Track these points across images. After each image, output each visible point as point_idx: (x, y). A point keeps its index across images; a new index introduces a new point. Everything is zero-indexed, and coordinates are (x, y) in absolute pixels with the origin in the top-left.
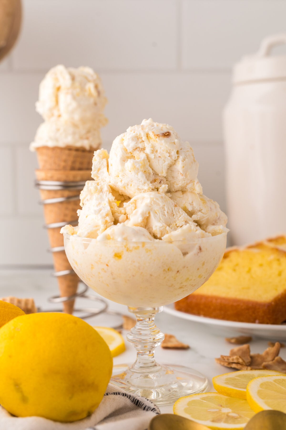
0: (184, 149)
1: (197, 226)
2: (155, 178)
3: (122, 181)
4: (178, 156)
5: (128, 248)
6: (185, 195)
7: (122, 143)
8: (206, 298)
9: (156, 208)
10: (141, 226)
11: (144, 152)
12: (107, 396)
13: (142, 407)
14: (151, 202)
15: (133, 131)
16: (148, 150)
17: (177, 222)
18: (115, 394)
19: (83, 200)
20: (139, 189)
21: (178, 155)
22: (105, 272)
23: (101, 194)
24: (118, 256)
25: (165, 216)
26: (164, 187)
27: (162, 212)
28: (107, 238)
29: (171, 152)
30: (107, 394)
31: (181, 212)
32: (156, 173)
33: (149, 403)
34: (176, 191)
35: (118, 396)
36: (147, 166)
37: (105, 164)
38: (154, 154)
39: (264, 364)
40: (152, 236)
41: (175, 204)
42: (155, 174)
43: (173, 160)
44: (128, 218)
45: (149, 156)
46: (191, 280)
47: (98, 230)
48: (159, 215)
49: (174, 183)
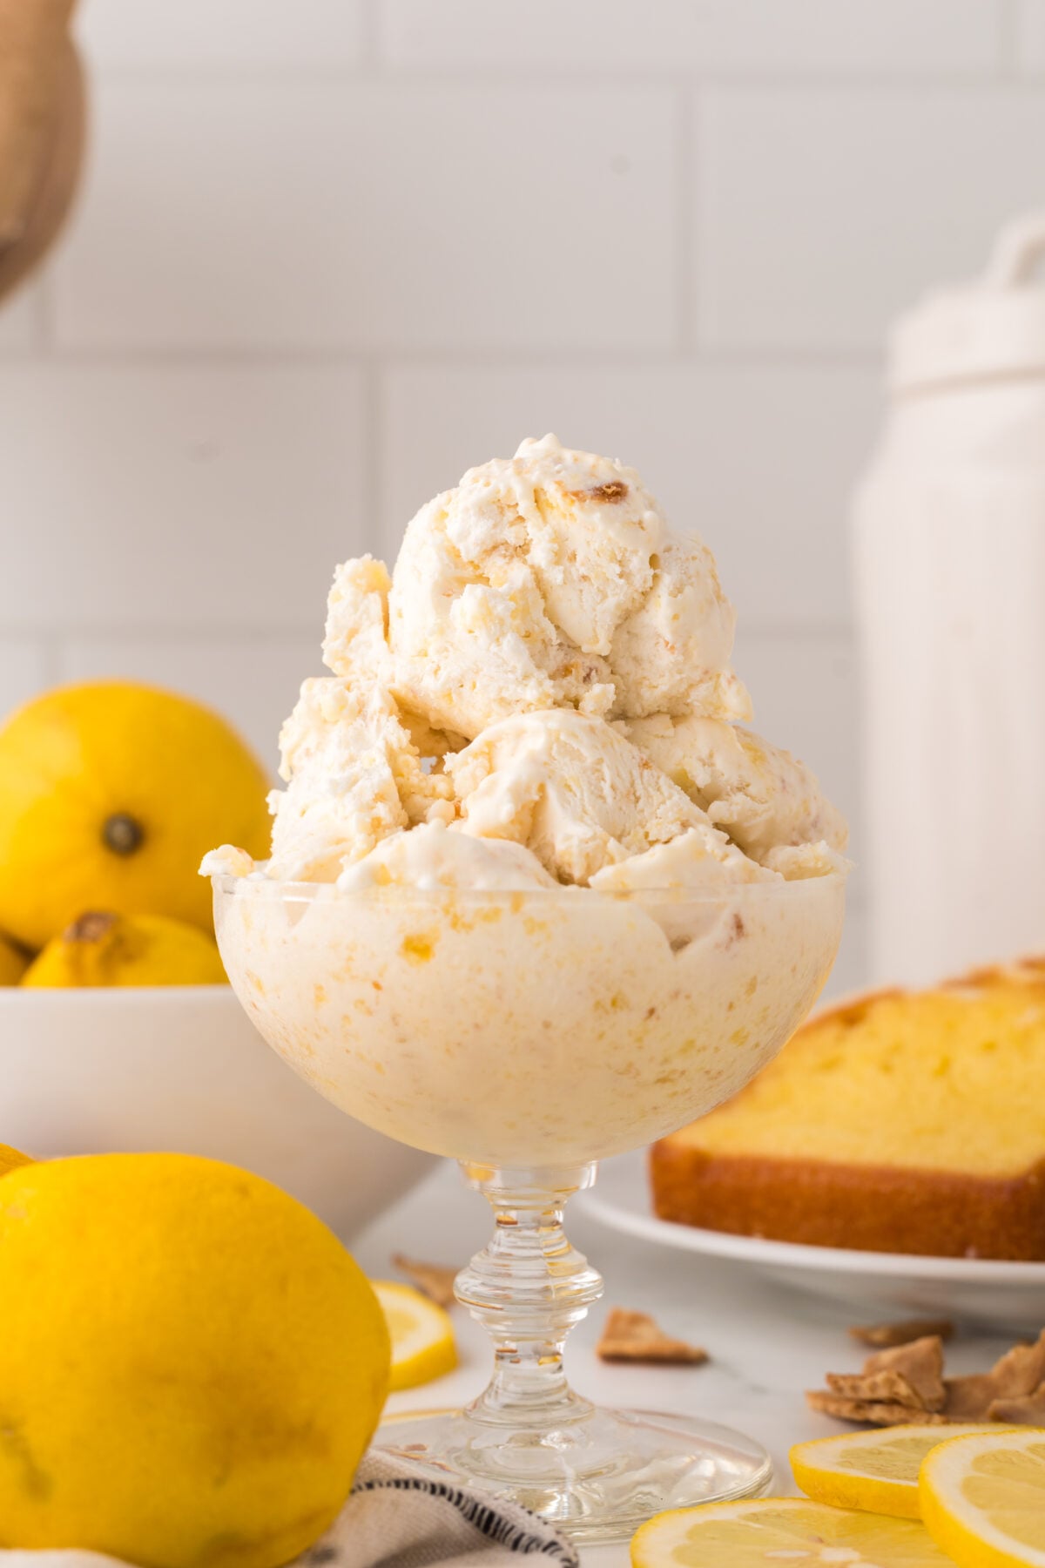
0: (678, 549)
1: (728, 843)
2: (565, 661)
3: (439, 672)
4: (655, 577)
5: (455, 916)
6: (682, 728)
7: (441, 528)
8: (775, 1167)
9: (568, 770)
10: (512, 839)
11: (525, 562)
12: (371, 1493)
13: (507, 1538)
14: (551, 748)
15: (482, 482)
16: (540, 555)
17: (648, 825)
18: (402, 1485)
19: (292, 752)
20: (502, 701)
21: (654, 569)
22: (370, 1012)
23: (359, 721)
24: (417, 947)
25: (605, 802)
26: (599, 694)
27: (590, 784)
28: (377, 878)
29: (629, 560)
30: (370, 1486)
31: (664, 789)
32: (571, 644)
33: (535, 1524)
34: (650, 716)
35: (412, 1493)
36: (538, 613)
37: (376, 610)
38: (561, 568)
39: (997, 1404)
40: (551, 875)
41: (642, 759)
42: (565, 648)
43: (636, 591)
44: (462, 813)
45: (546, 575)
46: (704, 1048)
47: (343, 853)
48: (578, 794)
49: (641, 683)
